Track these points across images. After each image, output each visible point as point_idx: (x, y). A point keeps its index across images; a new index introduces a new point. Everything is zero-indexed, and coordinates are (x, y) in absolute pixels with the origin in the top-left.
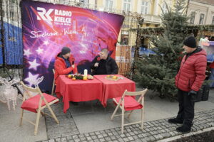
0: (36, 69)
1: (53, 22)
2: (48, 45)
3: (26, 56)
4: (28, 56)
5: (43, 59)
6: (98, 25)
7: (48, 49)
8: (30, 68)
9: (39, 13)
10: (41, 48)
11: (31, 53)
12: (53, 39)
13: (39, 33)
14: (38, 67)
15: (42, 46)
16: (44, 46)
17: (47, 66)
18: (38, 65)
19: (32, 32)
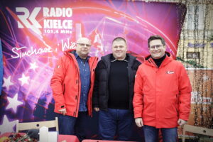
0: (15, 110)
1: (42, 30)
2: (37, 70)
3: (5, 88)
4: (8, 89)
5: (27, 94)
6: (126, 28)
7: (37, 77)
8: (8, 107)
9: (19, 17)
10: (26, 76)
11: (12, 84)
12: (43, 59)
13: (23, 51)
14: (20, 108)
15: (27, 72)
16: (31, 71)
17: (34, 107)
18: (21, 103)
19: (13, 50)
